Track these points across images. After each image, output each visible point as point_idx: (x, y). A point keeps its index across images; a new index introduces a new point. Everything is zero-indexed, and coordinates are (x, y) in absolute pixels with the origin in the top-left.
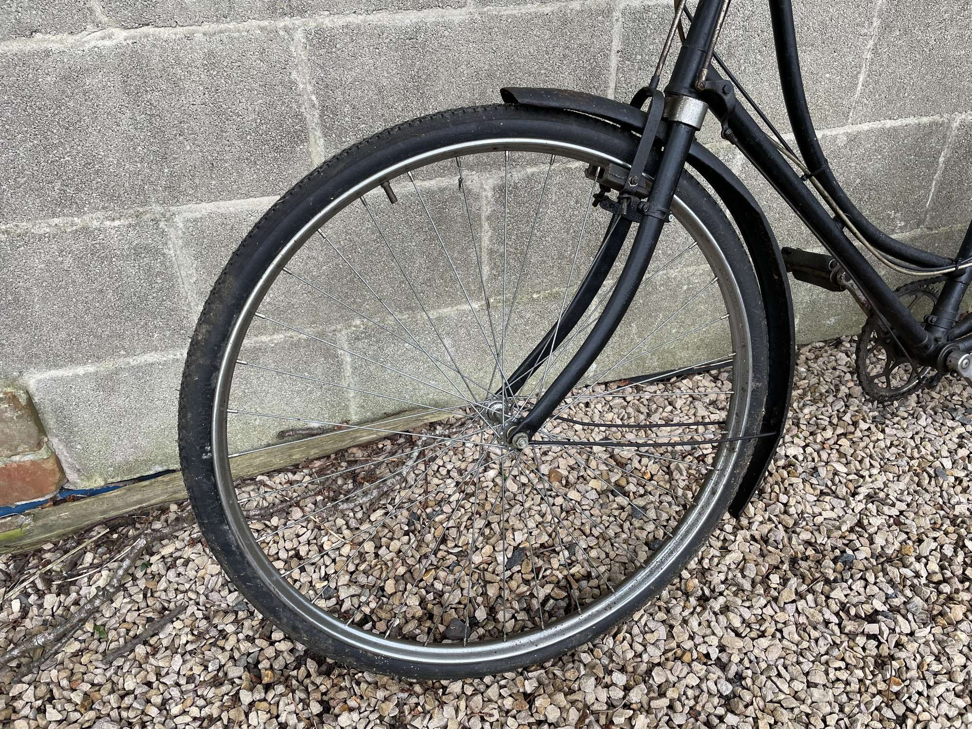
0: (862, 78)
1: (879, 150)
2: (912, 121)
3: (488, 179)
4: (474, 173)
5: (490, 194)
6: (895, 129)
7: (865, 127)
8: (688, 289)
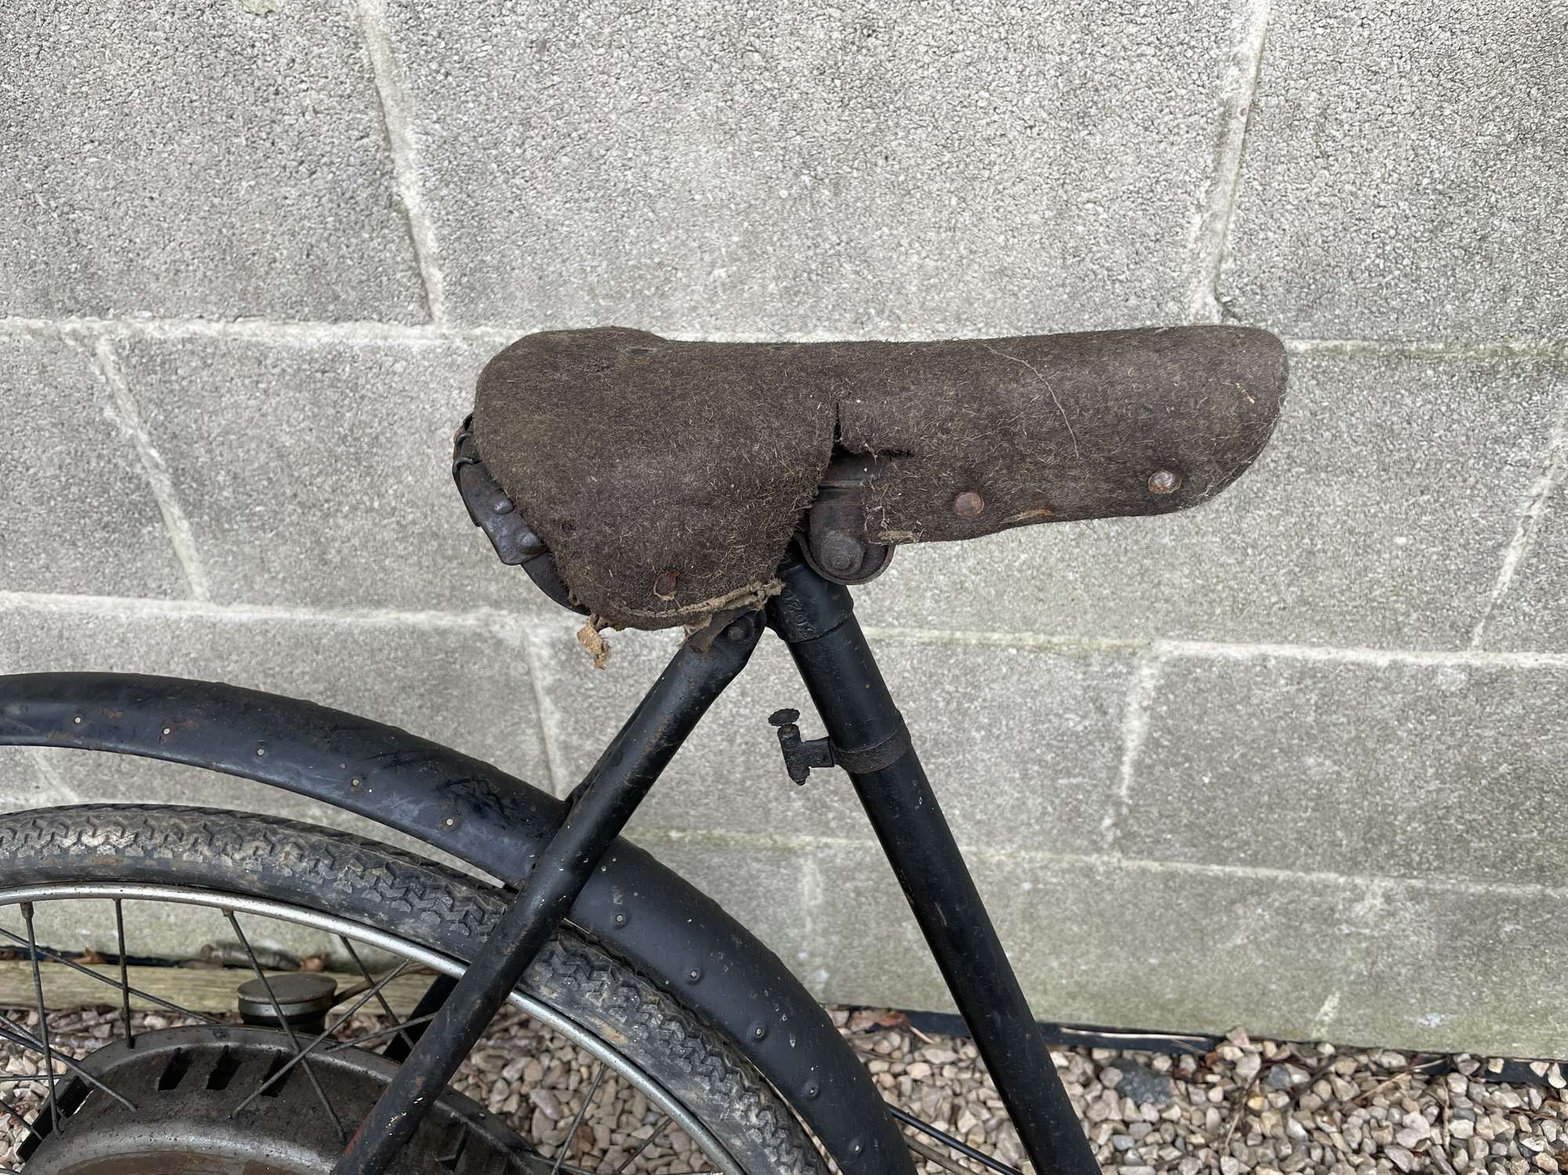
0: (1512, 557)
3: (536, 626)
4: (504, 612)
5: (546, 652)
7: (1528, 660)
8: (1035, 890)
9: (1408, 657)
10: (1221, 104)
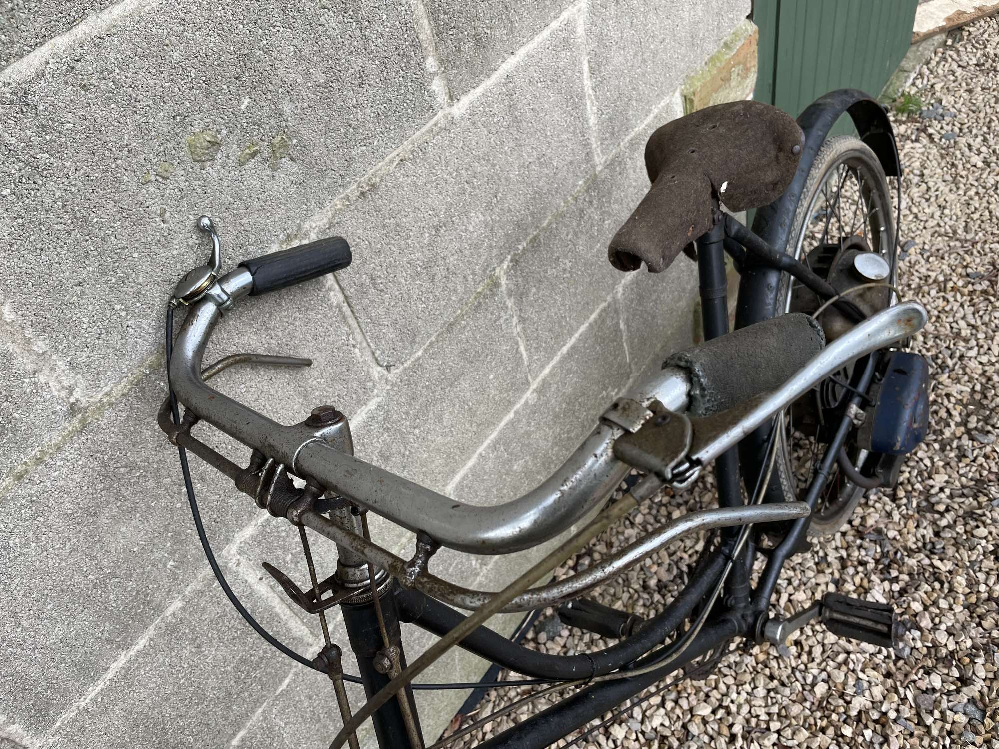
0: (523, 348)
1: (569, 371)
2: (583, 328)
6: (573, 347)
7: (547, 370)
9: (518, 406)
10: (336, 307)
